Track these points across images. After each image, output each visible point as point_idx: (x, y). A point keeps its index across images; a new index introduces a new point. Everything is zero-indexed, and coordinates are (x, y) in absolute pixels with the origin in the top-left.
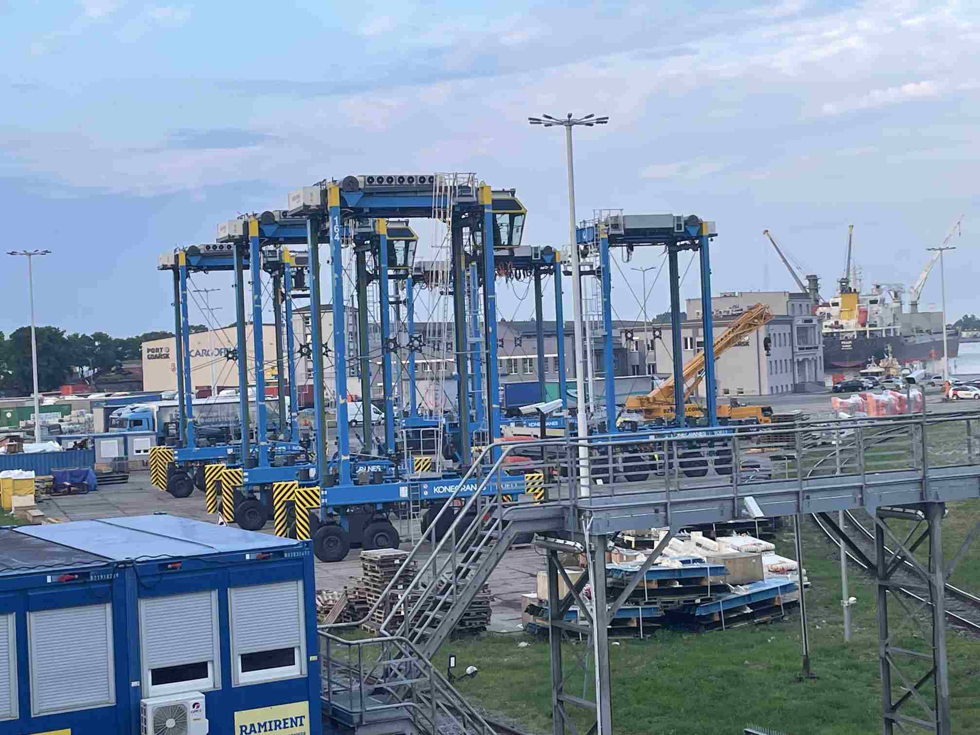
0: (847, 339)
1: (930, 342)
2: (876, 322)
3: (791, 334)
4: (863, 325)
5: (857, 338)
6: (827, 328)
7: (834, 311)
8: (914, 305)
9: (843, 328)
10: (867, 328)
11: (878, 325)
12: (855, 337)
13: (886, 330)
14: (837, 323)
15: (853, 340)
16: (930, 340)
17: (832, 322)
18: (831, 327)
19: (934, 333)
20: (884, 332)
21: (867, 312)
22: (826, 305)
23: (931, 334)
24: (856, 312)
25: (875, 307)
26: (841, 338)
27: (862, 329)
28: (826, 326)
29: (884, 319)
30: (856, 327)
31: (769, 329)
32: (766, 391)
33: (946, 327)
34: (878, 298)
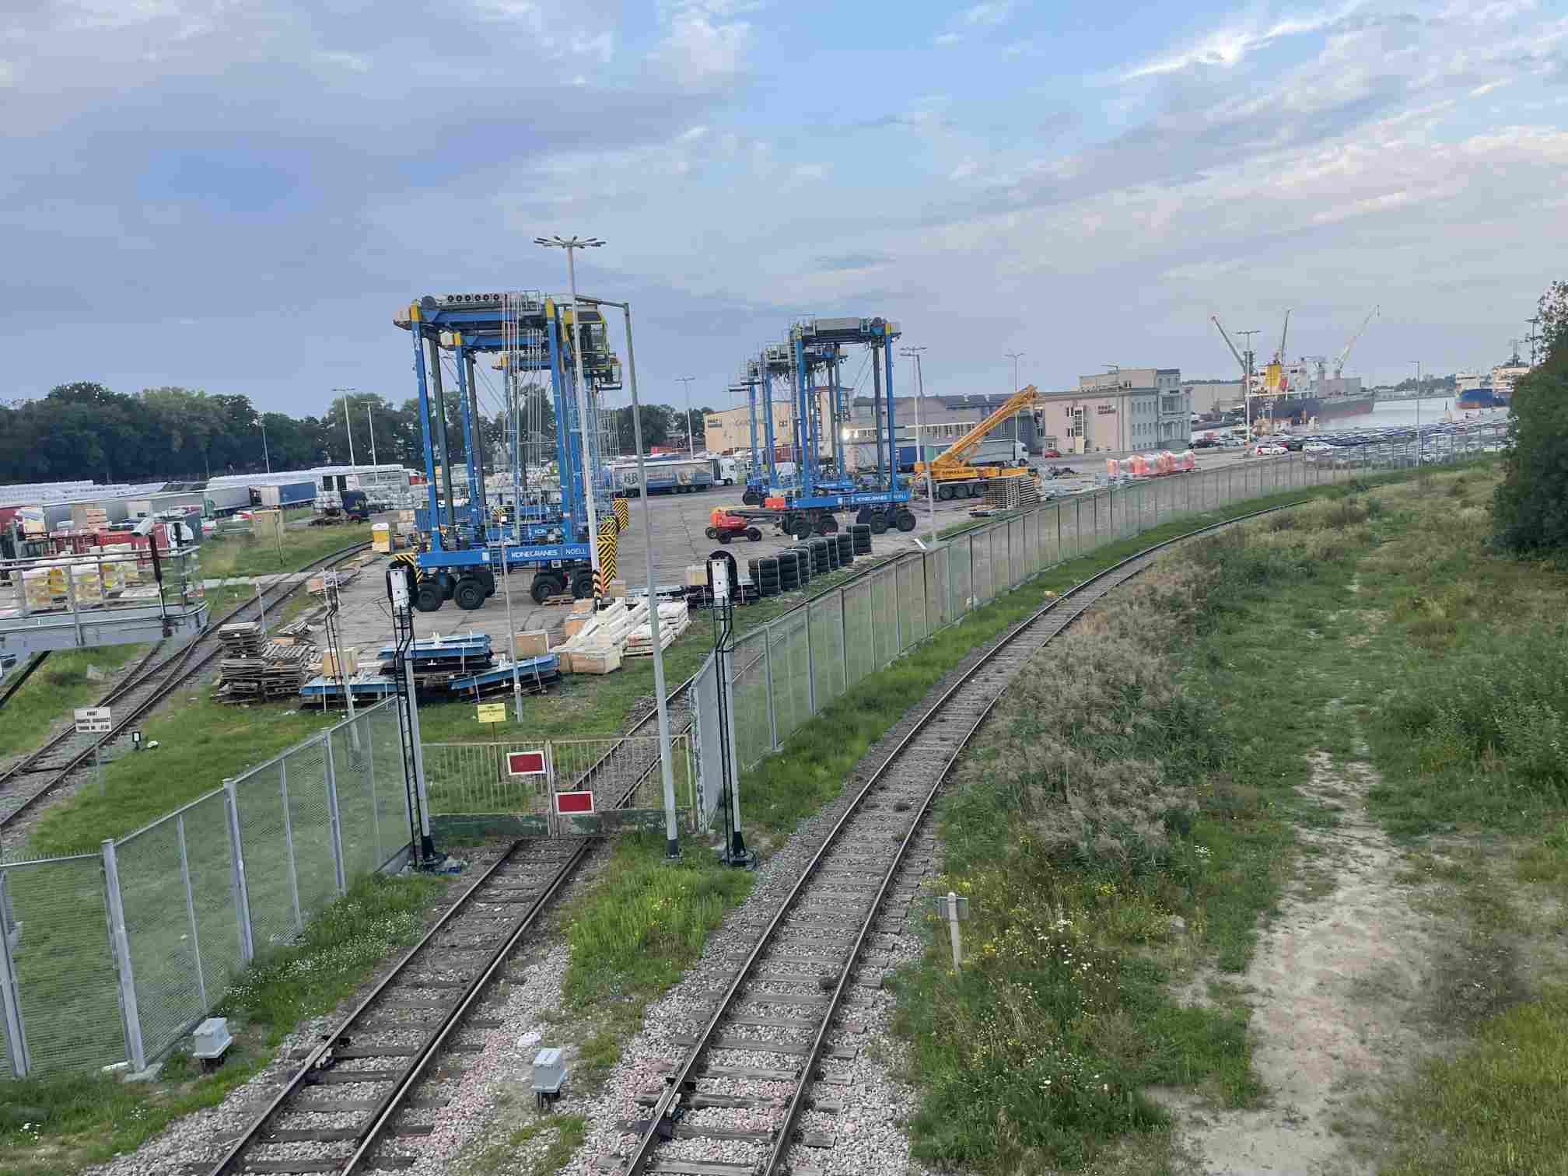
0: (1269, 402)
1: (1346, 402)
2: (1294, 388)
3: (1157, 403)
4: (1284, 390)
7: (1261, 379)
8: (1338, 372)
9: (1267, 393)
10: (1287, 393)
11: (1296, 390)
12: (1277, 400)
13: (1302, 394)
14: (1262, 388)
15: (1275, 402)
17: (1259, 388)
18: (1257, 392)
19: (1351, 395)
21: (1287, 380)
22: (1257, 375)
23: (1347, 395)
24: (1279, 380)
25: (1295, 376)
26: (1264, 401)
27: (1283, 393)
28: (1254, 392)
29: (1302, 385)
30: (1278, 392)
31: (1133, 399)
32: (1128, 448)
33: (1364, 390)
34: (1298, 368)
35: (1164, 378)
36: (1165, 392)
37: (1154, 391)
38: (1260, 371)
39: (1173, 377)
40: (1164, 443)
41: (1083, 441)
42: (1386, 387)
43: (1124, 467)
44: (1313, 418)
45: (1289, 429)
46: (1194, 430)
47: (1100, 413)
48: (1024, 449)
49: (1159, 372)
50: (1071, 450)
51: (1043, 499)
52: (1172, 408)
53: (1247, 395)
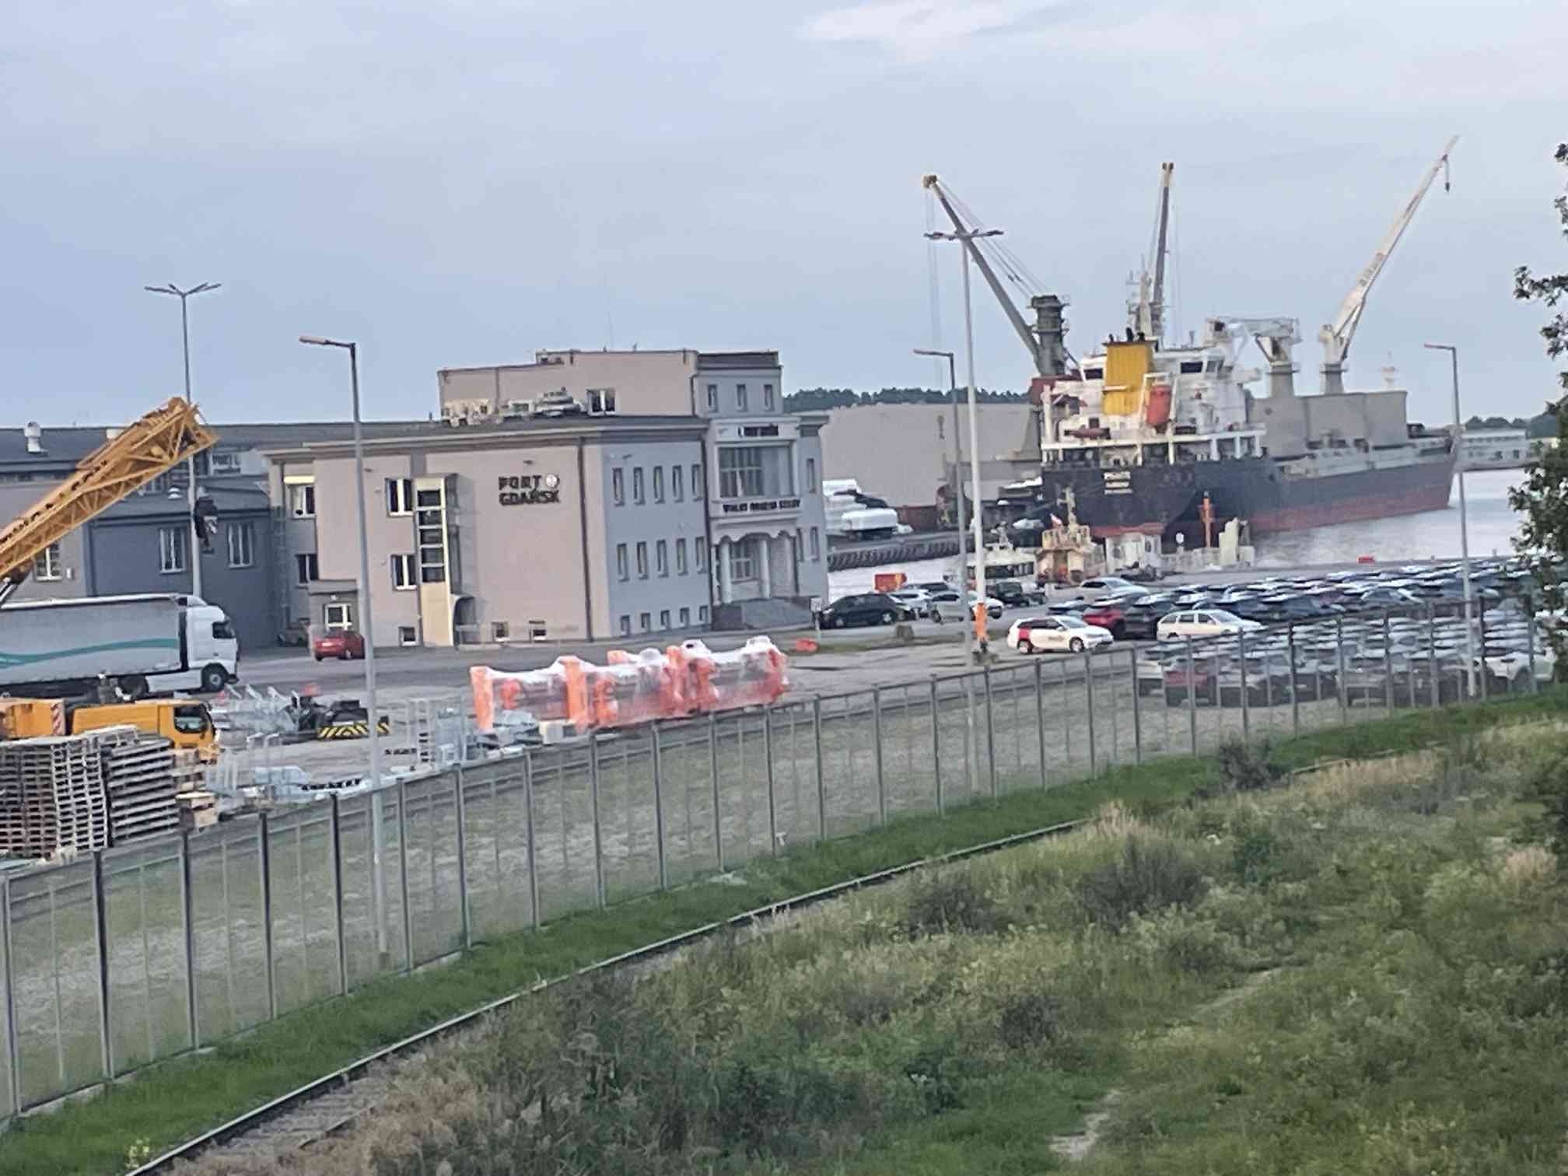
0: (1117, 466)
1: (1362, 473)
2: (1193, 420)
3: (701, 468)
4: (1160, 429)
5: (1144, 462)
6: (1072, 438)
7: (1090, 391)
8: (1333, 372)
9: (1109, 438)
10: (1170, 437)
11: (1201, 430)
12: (1140, 461)
13: (1220, 442)
14: (1094, 422)
15: (1134, 469)
16: (1361, 467)
17: (1082, 421)
18: (1079, 435)
19: (1377, 448)
20: (1214, 446)
21: (1169, 393)
22: (1075, 376)
23: (1366, 450)
24: (1143, 395)
25: (1195, 380)
26: (1102, 465)
27: (1159, 440)
28: (1067, 433)
29: (1217, 413)
30: (1142, 434)
31: (617, 450)
32: (603, 628)
33: (1417, 431)
34: (1204, 357)
35: (726, 383)
36: (727, 432)
37: (691, 429)
38: (1084, 363)
39: (755, 380)
40: (735, 607)
41: (451, 600)
42: (1498, 423)
43: (533, 699)
44: (1232, 527)
45: (1154, 560)
46: (838, 565)
47: (505, 500)
48: (219, 631)
49: (708, 362)
50: (408, 633)
51: (206, 819)
52: (756, 483)
53: (1047, 445)
